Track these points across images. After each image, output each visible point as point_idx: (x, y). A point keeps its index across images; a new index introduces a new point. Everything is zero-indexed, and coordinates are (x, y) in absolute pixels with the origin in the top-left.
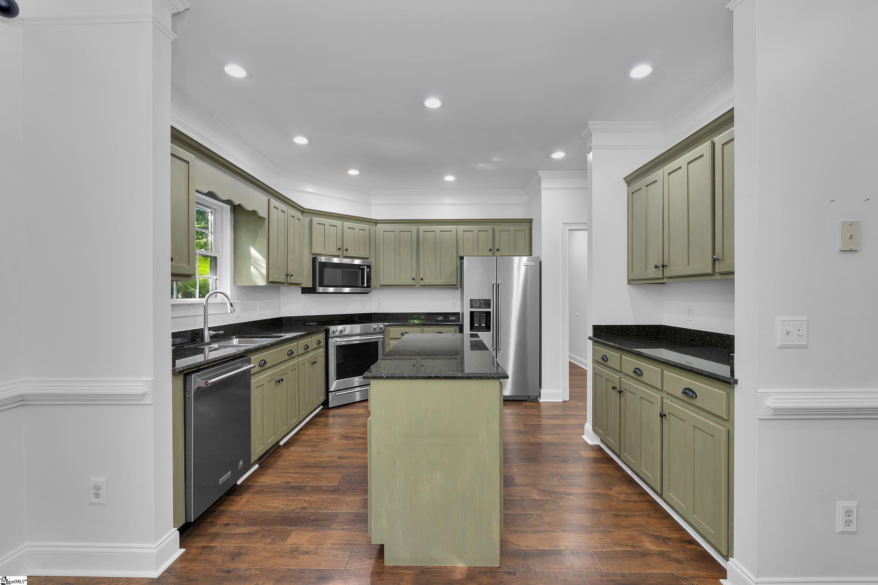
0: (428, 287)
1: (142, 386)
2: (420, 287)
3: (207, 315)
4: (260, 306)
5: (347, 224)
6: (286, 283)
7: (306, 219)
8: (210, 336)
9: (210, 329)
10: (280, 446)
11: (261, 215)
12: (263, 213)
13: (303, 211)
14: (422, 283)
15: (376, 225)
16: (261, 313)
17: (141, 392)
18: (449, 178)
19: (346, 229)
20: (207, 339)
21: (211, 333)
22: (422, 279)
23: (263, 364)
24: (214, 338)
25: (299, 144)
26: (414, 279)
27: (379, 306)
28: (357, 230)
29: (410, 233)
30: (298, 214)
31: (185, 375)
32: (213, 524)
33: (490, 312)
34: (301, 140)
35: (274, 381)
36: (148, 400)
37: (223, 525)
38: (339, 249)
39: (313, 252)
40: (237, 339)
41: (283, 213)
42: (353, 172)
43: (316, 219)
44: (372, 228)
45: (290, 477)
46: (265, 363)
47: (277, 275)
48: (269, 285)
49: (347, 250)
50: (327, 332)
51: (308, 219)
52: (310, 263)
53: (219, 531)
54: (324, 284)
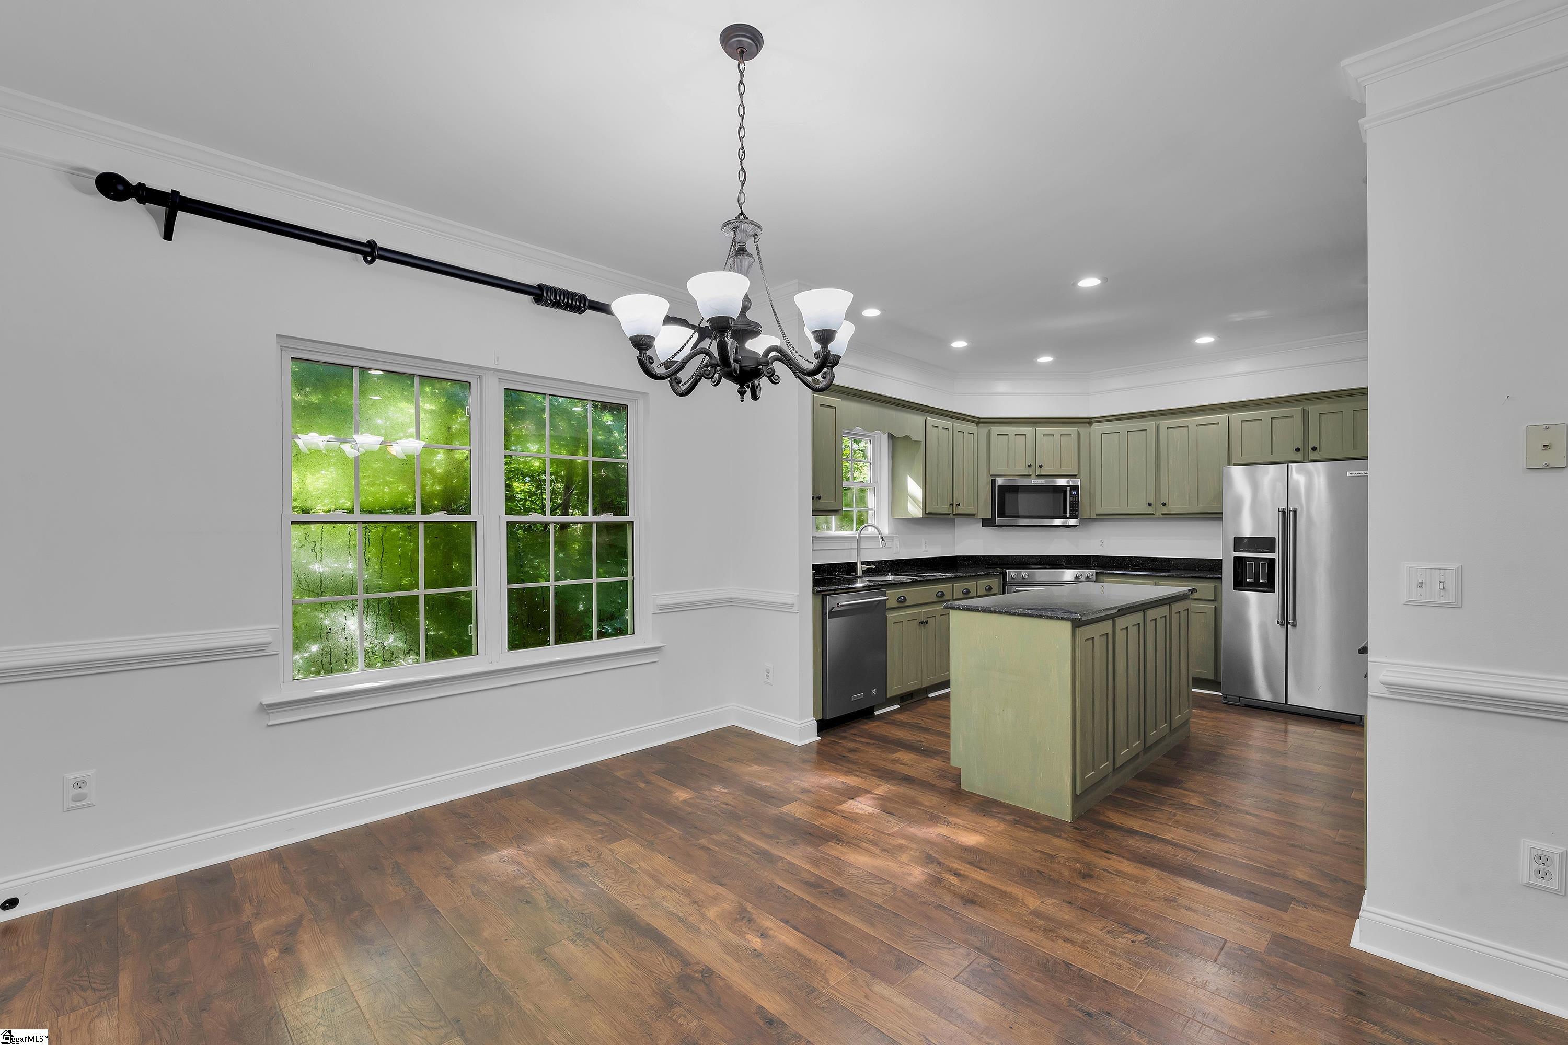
0: (1176, 516)
1: (792, 598)
2: (1162, 516)
3: (860, 549)
4: (926, 541)
5: (1042, 430)
6: (951, 515)
7: (983, 431)
8: (863, 571)
9: (863, 563)
10: (928, 697)
11: (914, 438)
12: (918, 436)
13: (978, 421)
14: (1164, 509)
15: (1090, 426)
16: (926, 549)
17: (790, 602)
18: (1205, 340)
19: (1039, 436)
20: (860, 573)
21: (864, 567)
22: (1164, 504)
23: (902, 602)
24: (867, 572)
25: (957, 348)
26: (1150, 504)
27: (1102, 546)
28: (1057, 436)
29: (1144, 432)
30: (972, 427)
31: (823, 595)
32: (845, 731)
33: (1274, 559)
34: (959, 344)
35: (917, 622)
36: (795, 609)
37: (852, 734)
38: (1030, 466)
39: (992, 473)
40: (892, 576)
41: (946, 431)
42: (1045, 359)
43: (996, 430)
44: (1084, 431)
45: (922, 720)
46: (905, 599)
47: (936, 504)
48: (927, 516)
49: (1041, 466)
50: (1005, 575)
51: (987, 430)
52: (989, 487)
53: (848, 736)
54: (1007, 515)
